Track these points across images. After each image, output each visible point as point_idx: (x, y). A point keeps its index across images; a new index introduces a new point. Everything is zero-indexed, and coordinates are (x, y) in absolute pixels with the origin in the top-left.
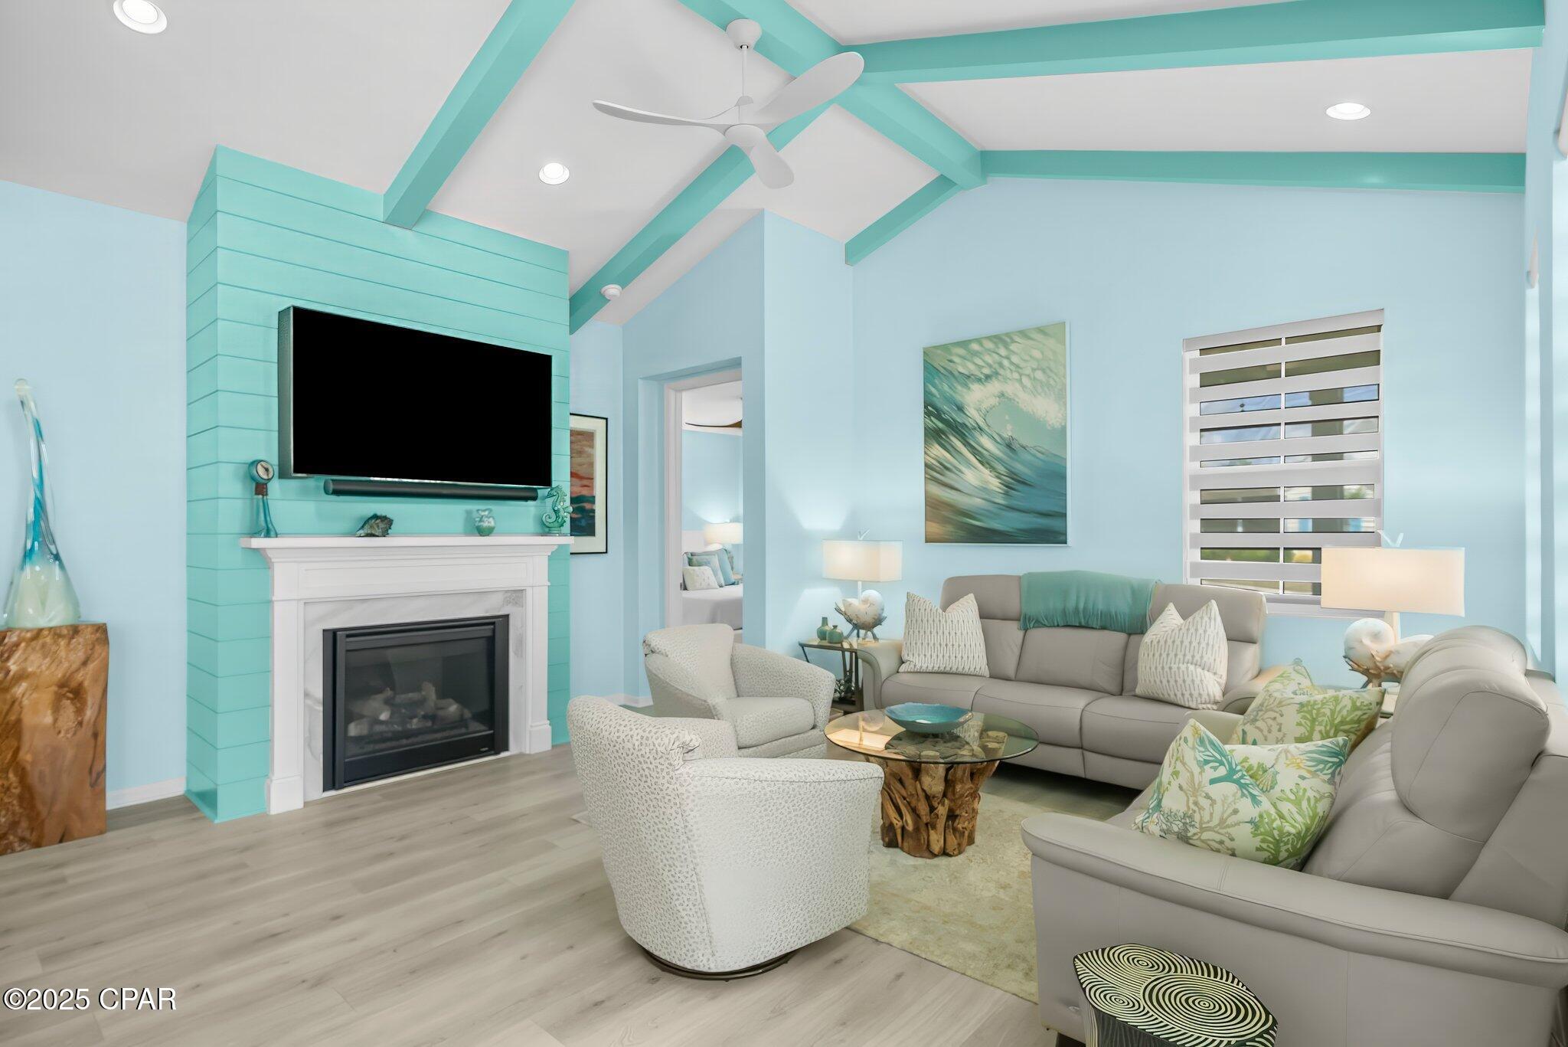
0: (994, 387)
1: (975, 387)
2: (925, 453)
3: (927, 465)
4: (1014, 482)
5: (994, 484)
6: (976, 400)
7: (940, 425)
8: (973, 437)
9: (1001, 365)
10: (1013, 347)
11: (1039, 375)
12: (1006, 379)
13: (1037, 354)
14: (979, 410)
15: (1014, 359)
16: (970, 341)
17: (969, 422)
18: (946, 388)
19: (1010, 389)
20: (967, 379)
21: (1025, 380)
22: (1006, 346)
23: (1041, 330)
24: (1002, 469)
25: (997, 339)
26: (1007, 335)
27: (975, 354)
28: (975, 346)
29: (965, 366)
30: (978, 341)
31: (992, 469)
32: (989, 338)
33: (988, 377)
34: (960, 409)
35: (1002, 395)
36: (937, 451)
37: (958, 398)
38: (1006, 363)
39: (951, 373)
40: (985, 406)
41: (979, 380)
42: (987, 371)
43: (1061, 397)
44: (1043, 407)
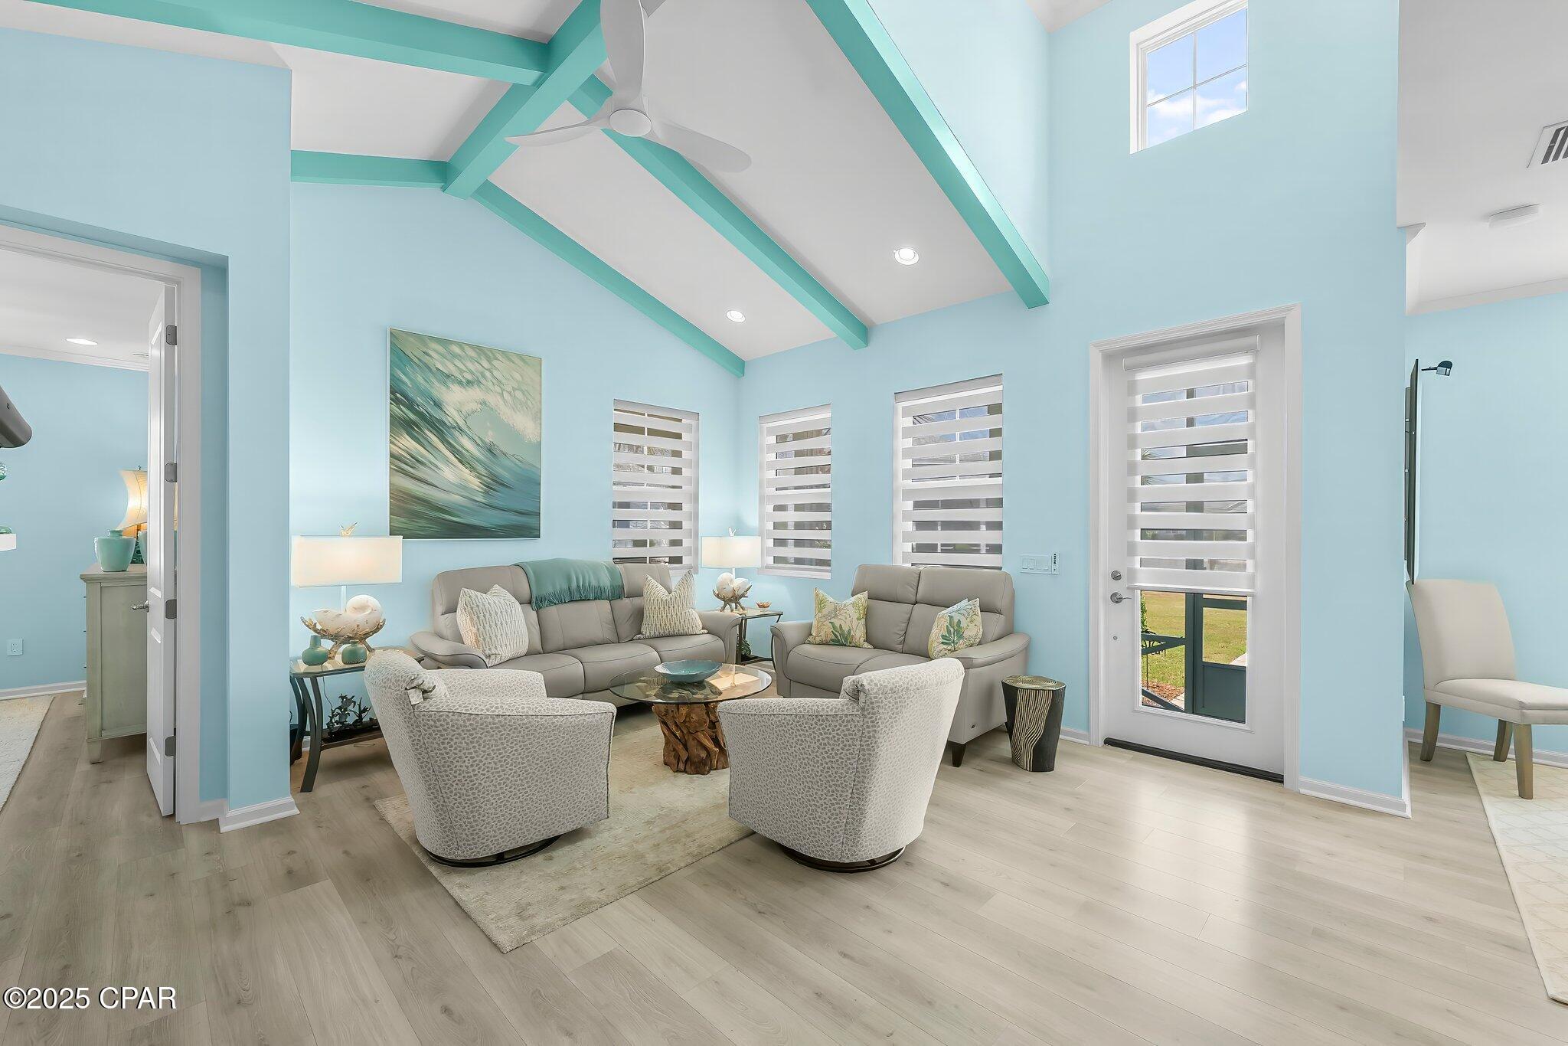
0: (475, 394)
1: (455, 388)
2: (391, 442)
3: (392, 455)
4: (494, 483)
5: (474, 483)
6: (455, 401)
7: (412, 416)
8: (452, 435)
9: (484, 376)
10: (495, 363)
11: (519, 394)
12: (488, 390)
13: (517, 376)
14: (459, 411)
15: (496, 373)
16: (452, 342)
17: (448, 420)
18: (420, 379)
19: (492, 400)
20: (447, 377)
21: (506, 395)
22: (489, 361)
23: (521, 357)
24: (483, 471)
25: (483, 352)
26: (491, 350)
27: (455, 356)
28: (456, 350)
29: (442, 364)
30: (460, 345)
31: (473, 469)
32: (473, 347)
33: (469, 382)
34: (438, 405)
35: (484, 403)
36: (407, 442)
37: (435, 393)
38: (487, 374)
39: (429, 368)
40: (466, 408)
41: (460, 383)
42: (469, 377)
43: (537, 417)
44: (522, 422)
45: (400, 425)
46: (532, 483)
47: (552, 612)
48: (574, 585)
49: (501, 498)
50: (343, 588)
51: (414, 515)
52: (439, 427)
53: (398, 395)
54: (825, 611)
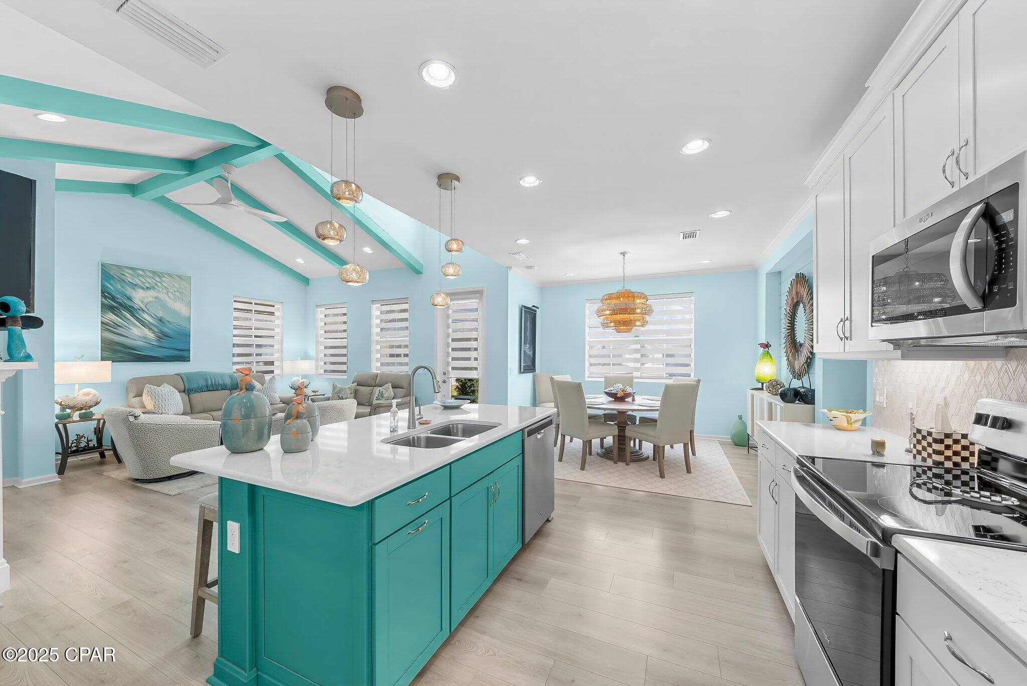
0: (152, 293)
1: (141, 291)
2: (102, 316)
3: (102, 323)
4: (163, 336)
5: (151, 335)
6: (139, 297)
7: (114, 304)
8: (138, 314)
9: (156, 285)
10: (163, 279)
11: (177, 294)
12: (159, 292)
13: (176, 285)
14: (142, 302)
15: (164, 284)
16: (138, 269)
17: (136, 306)
18: (119, 286)
19: (162, 296)
20: (134, 286)
21: (170, 294)
22: (160, 277)
23: (179, 276)
24: (156, 330)
25: (154, 273)
26: (161, 273)
27: (139, 275)
28: (141, 272)
29: (133, 279)
30: (143, 270)
31: (150, 329)
32: (150, 271)
33: (148, 288)
34: (130, 299)
35: (157, 298)
36: (111, 316)
37: (128, 293)
38: (159, 284)
39: (124, 281)
40: (146, 300)
41: (143, 288)
42: (148, 285)
43: (189, 304)
44: (179, 307)
45: (105, 308)
46: (186, 336)
47: (196, 397)
48: (210, 383)
49: (167, 343)
50: (77, 386)
51: (115, 351)
52: (131, 310)
53: (105, 293)
54: (336, 391)
